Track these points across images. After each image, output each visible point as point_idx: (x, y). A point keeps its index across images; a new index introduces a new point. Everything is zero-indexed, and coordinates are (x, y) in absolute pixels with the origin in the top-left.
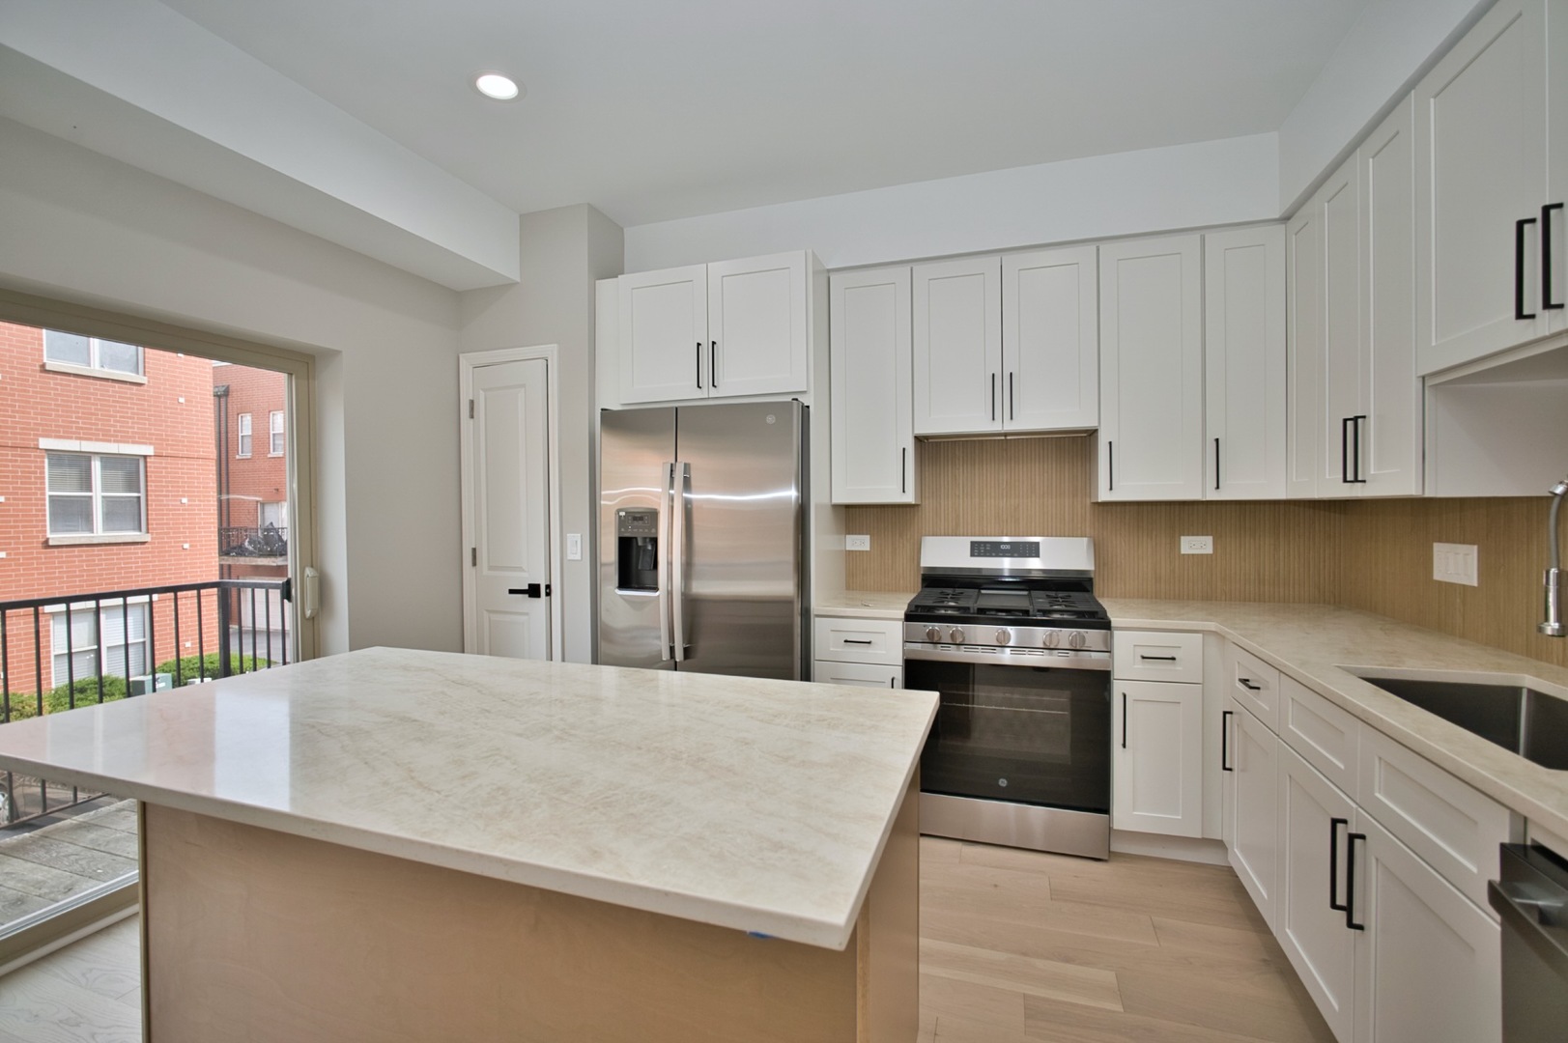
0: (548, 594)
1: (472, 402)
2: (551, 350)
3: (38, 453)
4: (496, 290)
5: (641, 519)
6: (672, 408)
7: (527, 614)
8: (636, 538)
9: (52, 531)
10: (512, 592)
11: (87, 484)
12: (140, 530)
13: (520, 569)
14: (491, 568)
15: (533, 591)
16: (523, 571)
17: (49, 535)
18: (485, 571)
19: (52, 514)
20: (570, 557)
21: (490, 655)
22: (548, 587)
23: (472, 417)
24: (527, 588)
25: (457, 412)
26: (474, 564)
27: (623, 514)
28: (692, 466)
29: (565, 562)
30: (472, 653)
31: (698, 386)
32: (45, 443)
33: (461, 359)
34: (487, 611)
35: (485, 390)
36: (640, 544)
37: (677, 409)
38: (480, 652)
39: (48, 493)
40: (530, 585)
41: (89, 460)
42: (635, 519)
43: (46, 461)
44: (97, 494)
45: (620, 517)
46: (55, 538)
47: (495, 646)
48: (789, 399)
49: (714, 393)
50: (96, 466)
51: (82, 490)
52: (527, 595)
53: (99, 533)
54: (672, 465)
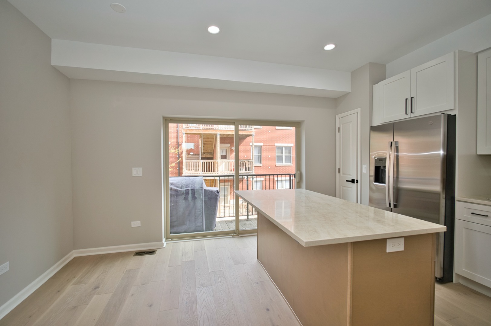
0: (357, 182)
1: (339, 128)
2: (359, 110)
3: (275, 147)
4: (345, 96)
5: (382, 160)
6: (392, 123)
7: (351, 188)
8: (381, 166)
9: (277, 163)
10: (347, 181)
11: (282, 153)
12: (291, 163)
13: (350, 175)
14: (343, 174)
15: (353, 181)
16: (351, 175)
17: (276, 164)
18: (342, 175)
19: (277, 159)
20: (363, 172)
21: (343, 199)
22: (357, 180)
23: (339, 132)
24: (351, 180)
25: (336, 130)
26: (339, 173)
27: (376, 159)
28: (399, 142)
29: (362, 173)
30: (338, 198)
31: (406, 114)
32: (276, 144)
33: (337, 116)
34: (342, 186)
35: (342, 124)
36: (382, 168)
37: (394, 123)
38: (340, 198)
39: (276, 155)
40: (352, 179)
41: (283, 147)
42: (380, 160)
43: (276, 148)
44: (284, 155)
45: (375, 160)
46: (278, 164)
47: (344, 197)
48: (440, 114)
49: (412, 115)
50: (284, 148)
51: (281, 154)
52: (351, 182)
53: (284, 164)
54: (391, 142)
